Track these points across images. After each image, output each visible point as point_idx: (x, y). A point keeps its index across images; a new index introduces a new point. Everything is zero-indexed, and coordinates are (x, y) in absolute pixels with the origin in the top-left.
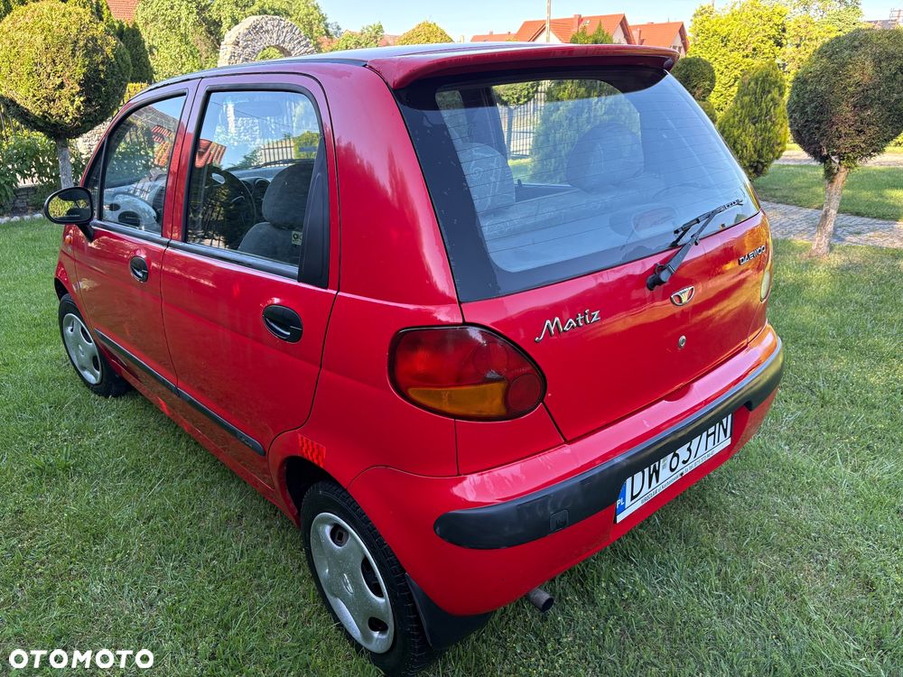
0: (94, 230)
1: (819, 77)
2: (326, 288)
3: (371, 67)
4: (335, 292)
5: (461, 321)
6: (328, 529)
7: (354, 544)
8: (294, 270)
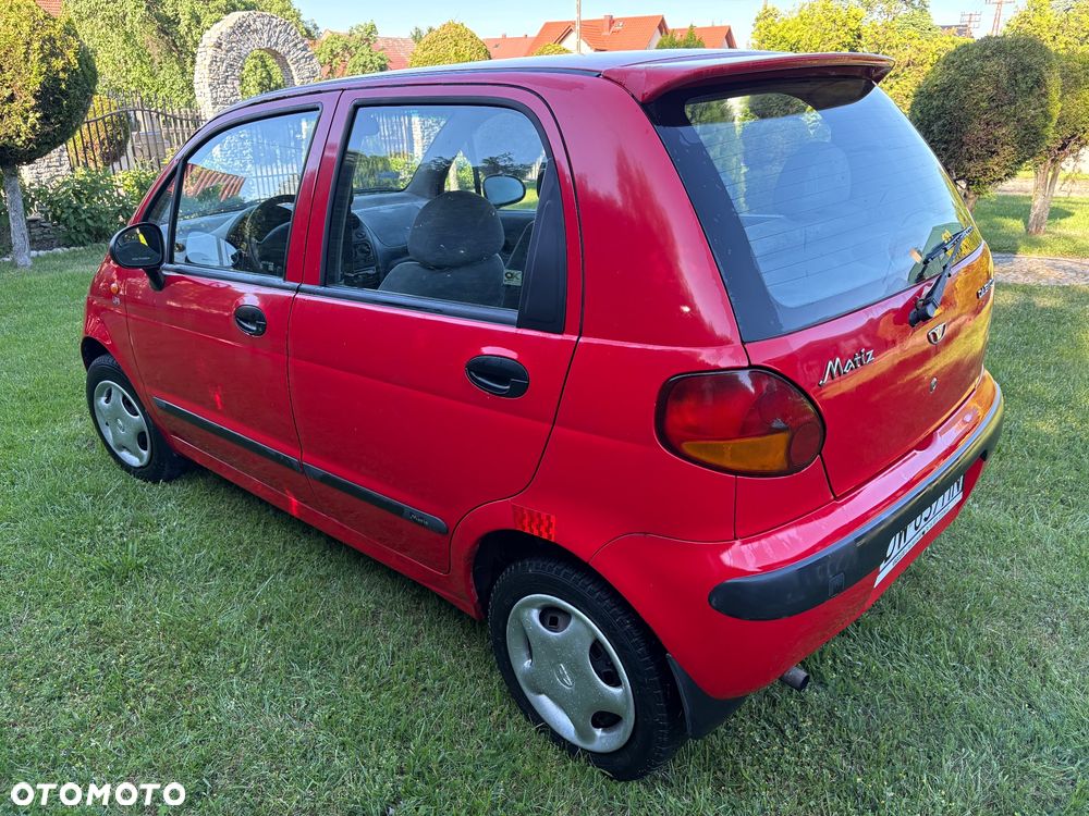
0: (165, 276)
1: (945, 90)
2: (561, 333)
3: (605, 78)
4: (575, 338)
5: (746, 364)
6: (535, 614)
7: (580, 627)
8: (513, 315)
